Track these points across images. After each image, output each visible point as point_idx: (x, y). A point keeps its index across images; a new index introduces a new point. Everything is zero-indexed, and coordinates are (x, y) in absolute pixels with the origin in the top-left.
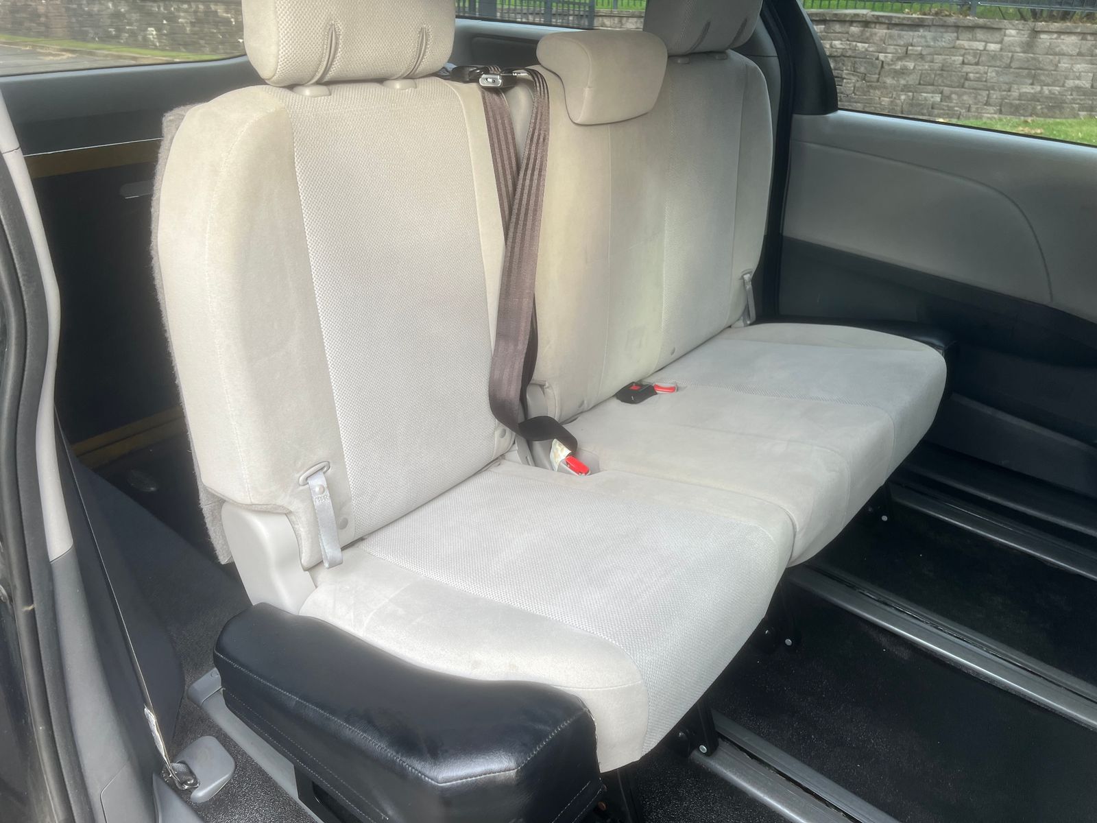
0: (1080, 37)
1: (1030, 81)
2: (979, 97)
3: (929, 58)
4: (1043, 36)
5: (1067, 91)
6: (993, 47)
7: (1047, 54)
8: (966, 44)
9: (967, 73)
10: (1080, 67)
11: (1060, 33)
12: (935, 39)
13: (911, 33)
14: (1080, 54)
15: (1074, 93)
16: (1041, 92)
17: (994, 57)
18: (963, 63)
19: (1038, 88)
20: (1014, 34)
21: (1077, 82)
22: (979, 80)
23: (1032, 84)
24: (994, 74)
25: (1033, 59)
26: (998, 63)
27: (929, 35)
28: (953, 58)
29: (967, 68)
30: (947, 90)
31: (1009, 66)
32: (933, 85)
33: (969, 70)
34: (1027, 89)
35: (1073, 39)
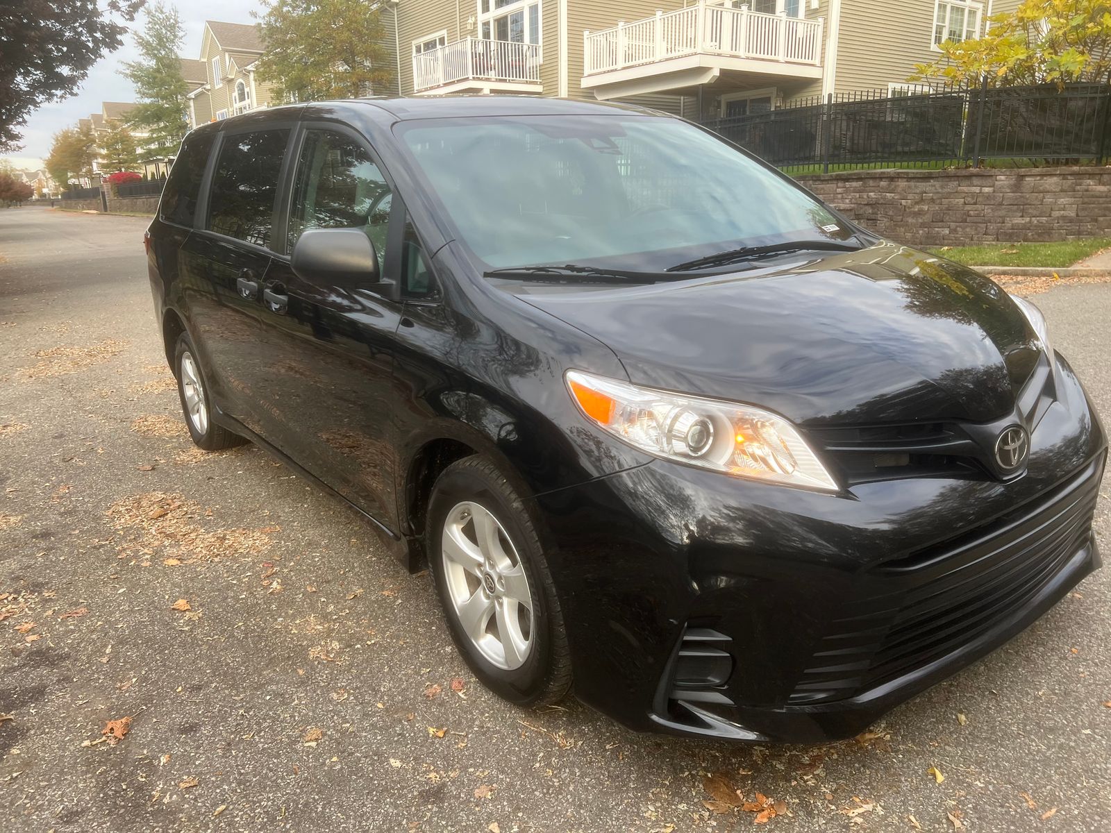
0: (1061, 178)
1: (1021, 214)
2: (979, 229)
3: (938, 201)
4: (1027, 179)
5: (1054, 220)
6: (986, 190)
7: (1032, 192)
8: (965, 189)
9: (968, 211)
10: (1063, 201)
11: (1042, 175)
12: (942, 187)
13: (924, 184)
14: (1062, 191)
15: (1061, 222)
16: (1030, 222)
17: (988, 197)
18: (965, 204)
19: (1028, 219)
20: (1003, 180)
21: (1062, 212)
22: (978, 216)
23: (1022, 216)
24: (990, 211)
25: (1021, 197)
26: (992, 202)
27: (938, 184)
28: (957, 200)
29: (968, 208)
30: (953, 225)
31: (1001, 204)
32: (942, 221)
33: (969, 209)
34: (1018, 221)
35: (1055, 179)
